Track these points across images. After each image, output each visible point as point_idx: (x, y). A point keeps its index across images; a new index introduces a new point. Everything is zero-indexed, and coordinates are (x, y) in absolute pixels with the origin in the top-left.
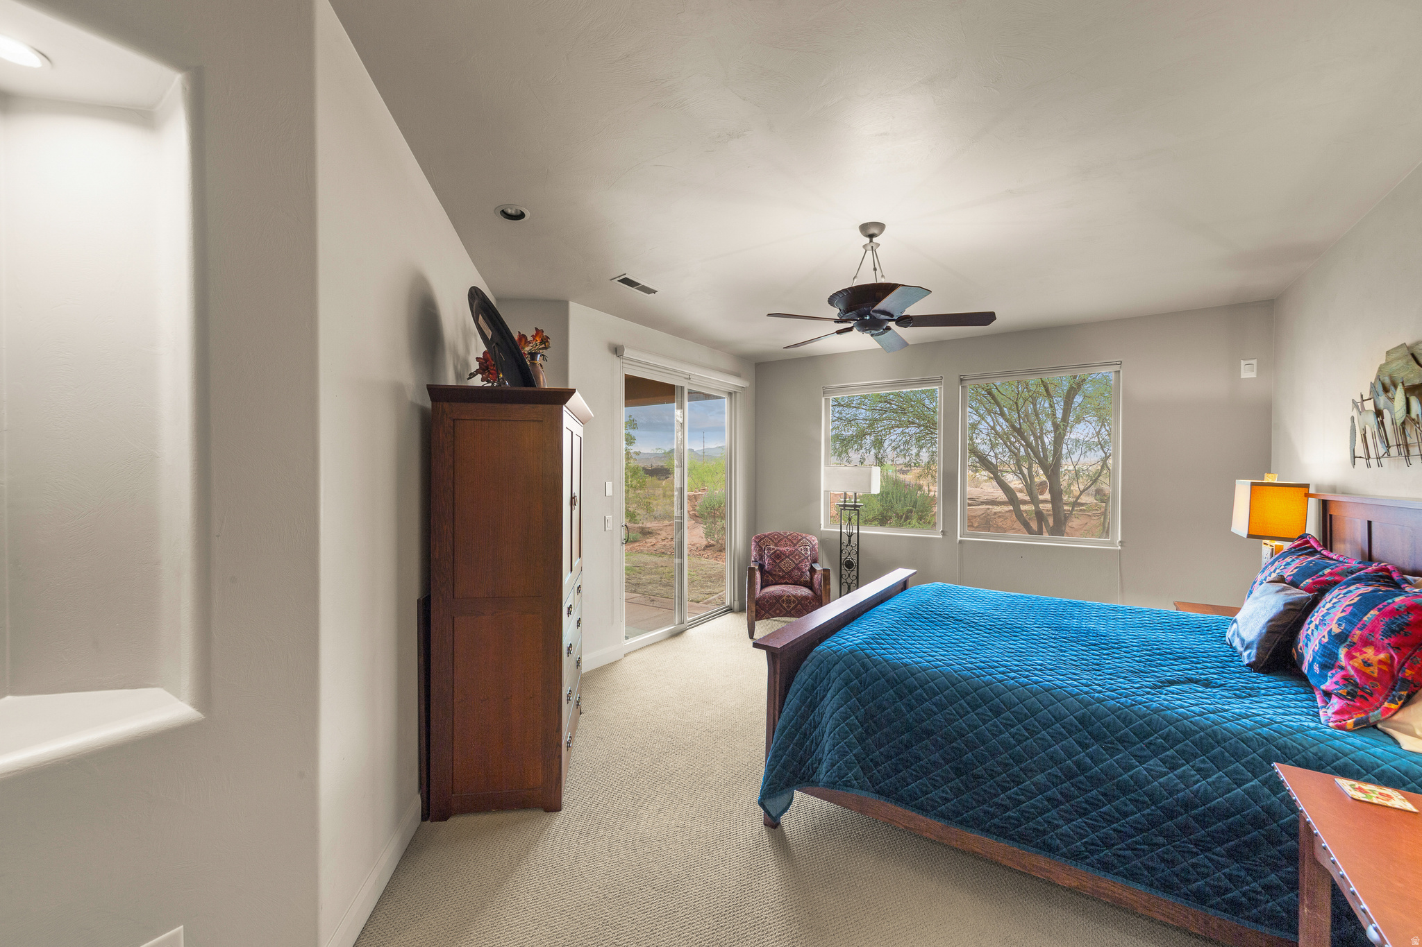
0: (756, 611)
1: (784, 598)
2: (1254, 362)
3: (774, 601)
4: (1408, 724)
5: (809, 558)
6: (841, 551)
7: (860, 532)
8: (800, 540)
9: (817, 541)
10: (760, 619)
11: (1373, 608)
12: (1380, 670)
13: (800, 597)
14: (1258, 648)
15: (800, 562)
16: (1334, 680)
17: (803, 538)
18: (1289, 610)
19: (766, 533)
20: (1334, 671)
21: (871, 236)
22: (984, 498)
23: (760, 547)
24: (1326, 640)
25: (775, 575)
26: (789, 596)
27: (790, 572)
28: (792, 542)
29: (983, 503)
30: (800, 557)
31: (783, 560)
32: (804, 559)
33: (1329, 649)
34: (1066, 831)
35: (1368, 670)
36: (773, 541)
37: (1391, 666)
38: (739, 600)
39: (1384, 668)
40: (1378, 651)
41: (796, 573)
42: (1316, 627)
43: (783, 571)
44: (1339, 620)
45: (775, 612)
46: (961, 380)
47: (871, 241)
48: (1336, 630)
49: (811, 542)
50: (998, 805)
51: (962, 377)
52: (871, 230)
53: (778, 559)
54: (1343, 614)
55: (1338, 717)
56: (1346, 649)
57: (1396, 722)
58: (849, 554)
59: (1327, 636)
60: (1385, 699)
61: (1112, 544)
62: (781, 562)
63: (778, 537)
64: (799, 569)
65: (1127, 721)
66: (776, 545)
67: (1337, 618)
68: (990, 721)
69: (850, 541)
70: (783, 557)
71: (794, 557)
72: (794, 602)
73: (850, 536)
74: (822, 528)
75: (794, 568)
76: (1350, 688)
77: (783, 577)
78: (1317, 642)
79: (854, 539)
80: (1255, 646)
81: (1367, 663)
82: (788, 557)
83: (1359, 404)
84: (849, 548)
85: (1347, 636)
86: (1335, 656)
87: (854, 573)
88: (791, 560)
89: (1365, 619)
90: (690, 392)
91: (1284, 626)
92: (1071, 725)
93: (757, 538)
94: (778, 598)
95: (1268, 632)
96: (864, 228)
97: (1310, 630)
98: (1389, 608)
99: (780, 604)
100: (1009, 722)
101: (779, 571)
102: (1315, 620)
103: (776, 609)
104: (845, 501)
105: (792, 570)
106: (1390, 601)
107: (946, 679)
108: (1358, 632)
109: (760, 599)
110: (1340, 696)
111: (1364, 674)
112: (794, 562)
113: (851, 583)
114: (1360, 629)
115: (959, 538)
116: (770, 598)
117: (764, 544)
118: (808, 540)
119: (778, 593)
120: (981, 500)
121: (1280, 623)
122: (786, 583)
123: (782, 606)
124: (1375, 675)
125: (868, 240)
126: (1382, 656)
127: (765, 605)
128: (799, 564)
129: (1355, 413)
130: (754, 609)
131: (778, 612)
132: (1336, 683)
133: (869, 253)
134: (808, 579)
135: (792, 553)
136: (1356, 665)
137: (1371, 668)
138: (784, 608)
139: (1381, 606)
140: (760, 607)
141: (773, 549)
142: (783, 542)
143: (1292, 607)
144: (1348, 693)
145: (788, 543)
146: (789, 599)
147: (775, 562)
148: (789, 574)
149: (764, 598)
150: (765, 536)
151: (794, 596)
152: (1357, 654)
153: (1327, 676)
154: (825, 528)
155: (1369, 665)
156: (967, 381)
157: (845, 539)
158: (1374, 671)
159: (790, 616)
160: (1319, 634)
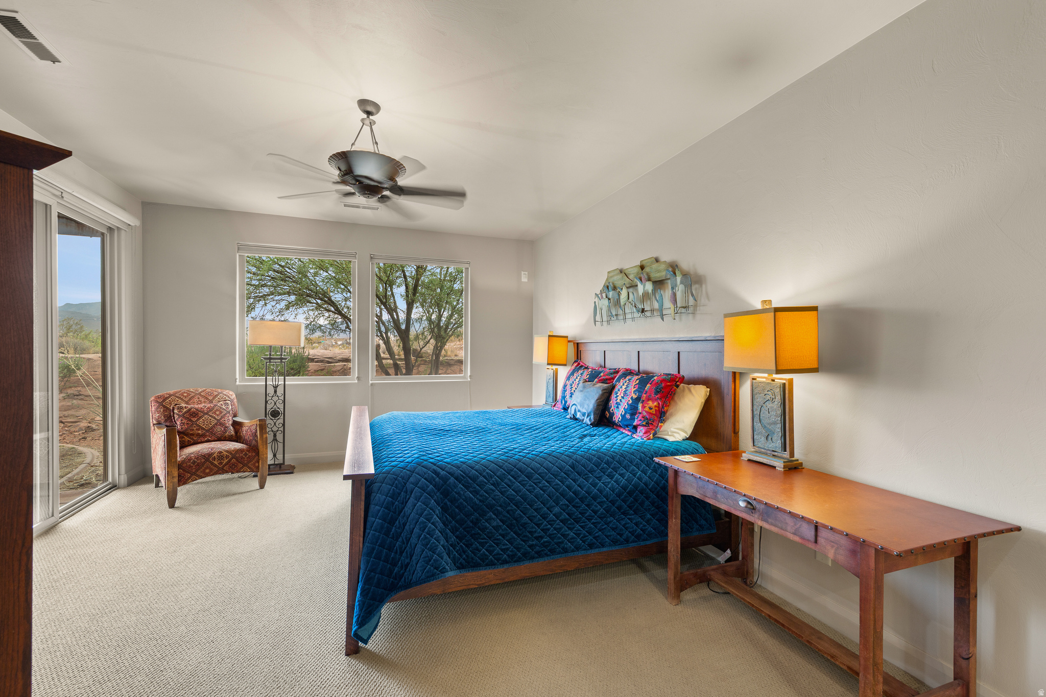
0: (179, 476)
1: (215, 455)
2: (526, 273)
3: (203, 460)
4: (666, 431)
5: (231, 412)
6: (266, 402)
7: (286, 383)
8: (216, 396)
9: (235, 396)
10: (185, 483)
11: (648, 384)
12: (656, 410)
13: (233, 451)
14: (594, 415)
15: (222, 417)
16: (639, 419)
17: (219, 393)
18: (605, 392)
19: (171, 392)
20: (637, 415)
21: (369, 113)
22: (339, 357)
23: (164, 407)
24: (631, 402)
25: (192, 435)
26: (220, 452)
27: (212, 428)
28: (207, 398)
29: (339, 361)
30: (221, 412)
31: (201, 417)
32: (226, 414)
33: (633, 406)
34: (572, 536)
35: (651, 411)
36: (182, 399)
37: (659, 407)
38: (126, 472)
39: (657, 409)
40: (653, 403)
41: (219, 429)
42: (623, 397)
43: (203, 429)
44: (634, 391)
45: (204, 472)
46: (371, 258)
47: (368, 117)
48: (635, 397)
49: (229, 397)
50: (537, 538)
51: (372, 256)
52: (368, 108)
53: (194, 417)
54: (635, 389)
55: (646, 435)
56: (641, 404)
57: (662, 431)
58: (275, 403)
59: (631, 400)
60: (659, 422)
61: (464, 377)
62: (198, 419)
63: (189, 395)
64: (222, 424)
65: (590, 460)
66: (187, 403)
67: (633, 391)
68: (527, 484)
69: (275, 392)
70: (201, 414)
71: (215, 413)
72: (227, 457)
73: (276, 387)
74: (238, 383)
75: (216, 424)
76: (646, 421)
77: (203, 435)
78: (626, 404)
79: (280, 391)
80: (592, 414)
81: (650, 408)
82: (207, 414)
83: (600, 295)
84: (275, 398)
85: (640, 398)
86: (637, 408)
87: (281, 421)
88: (211, 416)
89: (646, 389)
90: (61, 217)
91: (603, 401)
92: (569, 471)
93: (159, 397)
94: (207, 458)
95: (597, 405)
96: (363, 103)
97: (619, 400)
98: (654, 382)
99: (210, 462)
100: (538, 481)
101: (198, 430)
102: (620, 394)
103: (206, 468)
104: (270, 355)
105: (214, 426)
106: (653, 379)
107: (495, 464)
108: (645, 395)
109: (183, 462)
110: (643, 426)
111: (650, 413)
112: (215, 418)
113: (277, 431)
114: (645, 394)
115: (371, 382)
116: (197, 458)
117: (171, 404)
118: (225, 395)
119: (206, 451)
120: (338, 358)
121: (601, 400)
122: (208, 441)
123: (212, 464)
124: (654, 413)
125: (365, 116)
126: (656, 404)
127: (190, 466)
128: (221, 419)
129: (597, 300)
130: (176, 474)
131: (207, 471)
132: (640, 420)
133: (366, 129)
134: (233, 433)
135: (210, 409)
136: (647, 410)
137: (652, 410)
138: (215, 466)
139: (650, 382)
140: (184, 470)
141: (186, 407)
142: (196, 400)
143: (605, 391)
144: (646, 423)
145: (203, 400)
146: (221, 455)
147: (191, 420)
148: (211, 431)
149: (189, 460)
150: (170, 395)
151: (227, 451)
152: (646, 405)
153: (635, 418)
154: (240, 382)
155: (651, 409)
156: (376, 260)
157: (271, 391)
158: (653, 411)
159: (223, 473)
160: (626, 401)
